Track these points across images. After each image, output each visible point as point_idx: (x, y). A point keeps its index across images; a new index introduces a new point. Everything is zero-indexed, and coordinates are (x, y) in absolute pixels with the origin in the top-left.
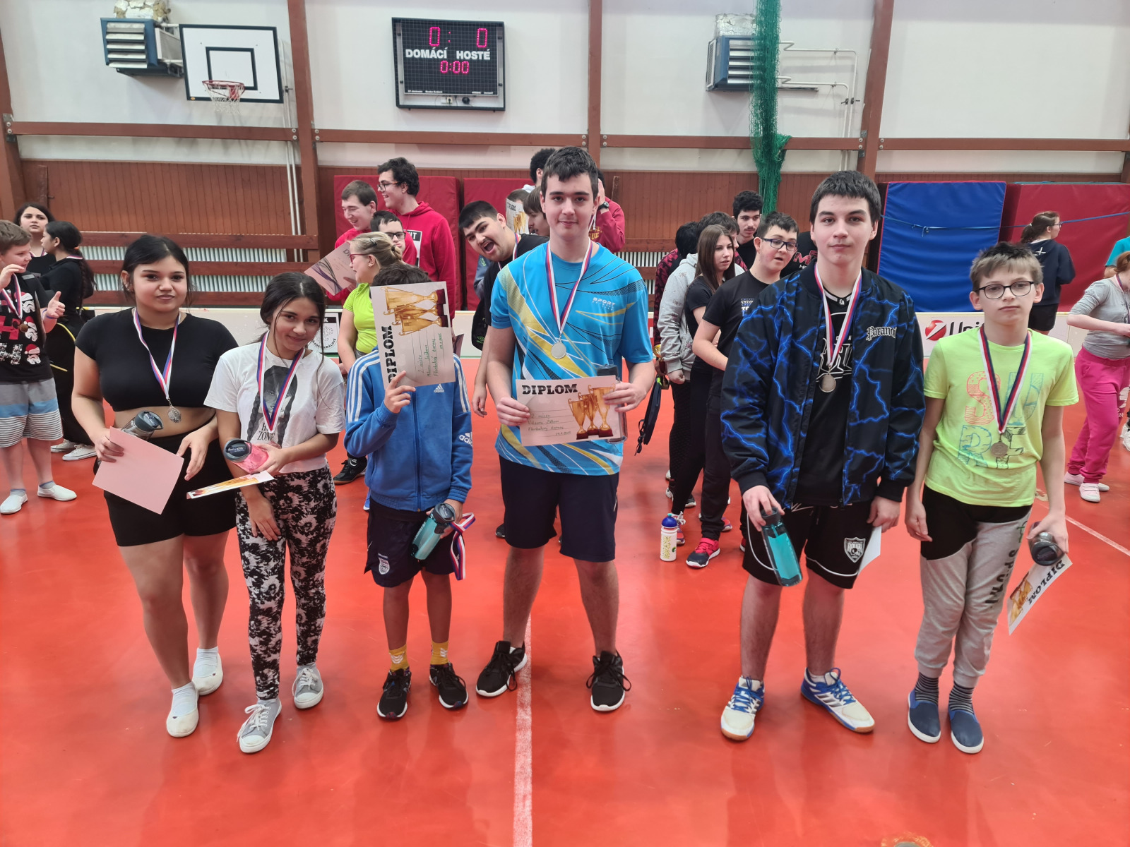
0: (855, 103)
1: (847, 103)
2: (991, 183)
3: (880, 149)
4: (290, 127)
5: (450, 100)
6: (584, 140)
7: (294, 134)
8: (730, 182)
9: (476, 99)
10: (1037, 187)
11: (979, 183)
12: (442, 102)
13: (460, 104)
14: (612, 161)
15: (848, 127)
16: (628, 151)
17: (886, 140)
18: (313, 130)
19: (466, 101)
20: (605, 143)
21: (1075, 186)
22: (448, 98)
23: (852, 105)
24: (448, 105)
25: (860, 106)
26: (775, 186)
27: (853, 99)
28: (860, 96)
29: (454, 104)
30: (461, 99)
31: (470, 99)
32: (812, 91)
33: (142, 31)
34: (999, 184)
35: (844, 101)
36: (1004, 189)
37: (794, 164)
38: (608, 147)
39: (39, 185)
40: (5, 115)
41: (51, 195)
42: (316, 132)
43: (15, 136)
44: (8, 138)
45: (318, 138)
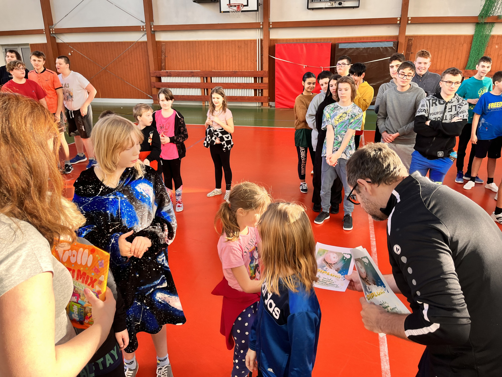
4: (260, 22)
6: (398, 20)
7: (261, 25)
9: (345, 3)
12: (328, 5)
13: (337, 5)
14: (412, 31)
18: (269, 23)
20: (409, 22)
22: (332, 3)
24: (331, 6)
29: (334, 6)
31: (342, 3)
38: (411, 23)
39: (162, 52)
40: (151, 23)
41: (166, 56)
42: (271, 23)
43: (154, 31)
44: (152, 32)
45: (271, 26)
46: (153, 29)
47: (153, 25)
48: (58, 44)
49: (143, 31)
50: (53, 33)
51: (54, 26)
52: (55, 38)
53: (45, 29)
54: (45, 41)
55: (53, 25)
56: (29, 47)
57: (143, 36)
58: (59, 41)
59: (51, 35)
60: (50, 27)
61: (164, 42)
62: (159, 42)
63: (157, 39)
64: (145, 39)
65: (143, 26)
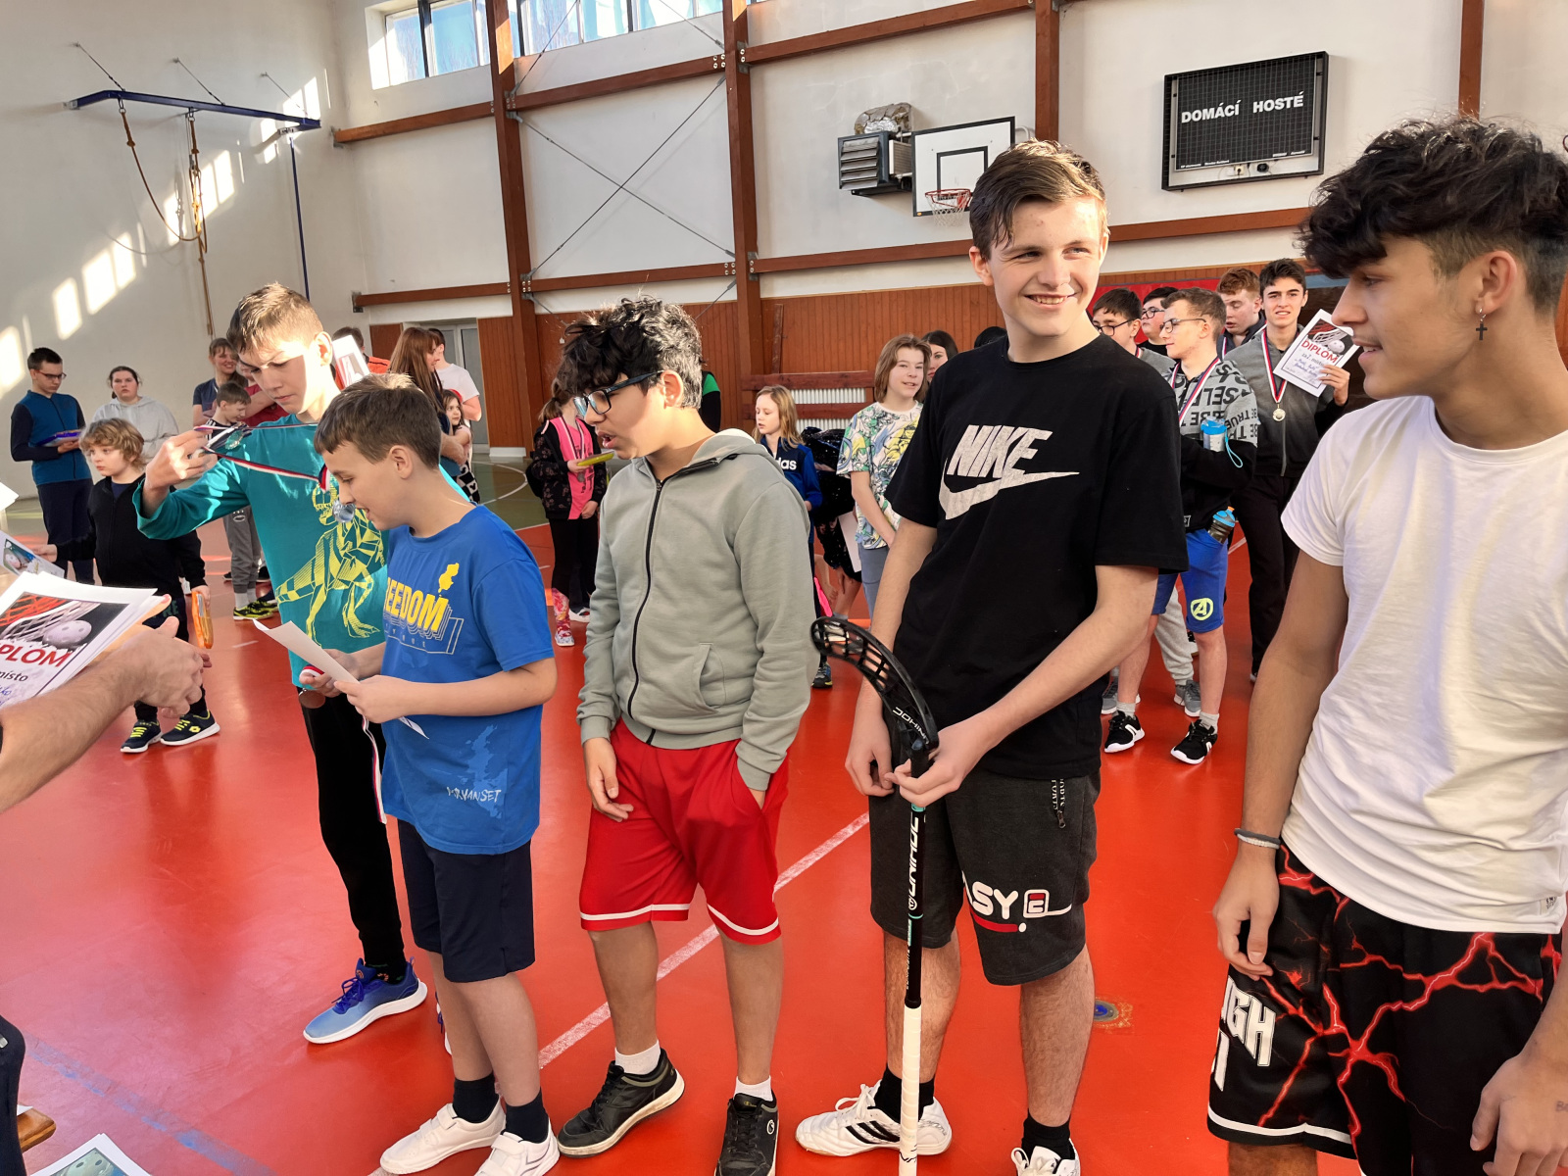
5: (1239, 170)
9: (1278, 164)
12: (1228, 174)
13: (1254, 173)
19: (1263, 168)
22: (1237, 168)
24: (1237, 177)
29: (1245, 174)
30: (1256, 165)
31: (1270, 164)
33: (875, 145)
39: (774, 326)
40: (750, 254)
41: (785, 336)
43: (758, 275)
44: (750, 278)
46: (752, 270)
47: (755, 260)
48: (539, 317)
49: (730, 275)
50: (527, 292)
51: (531, 273)
52: (532, 303)
53: (511, 283)
54: (510, 313)
55: (528, 270)
56: (477, 326)
57: (729, 288)
58: (541, 310)
59: (523, 297)
60: (522, 276)
61: (780, 300)
62: (770, 301)
63: (764, 295)
64: (732, 296)
65: (730, 264)
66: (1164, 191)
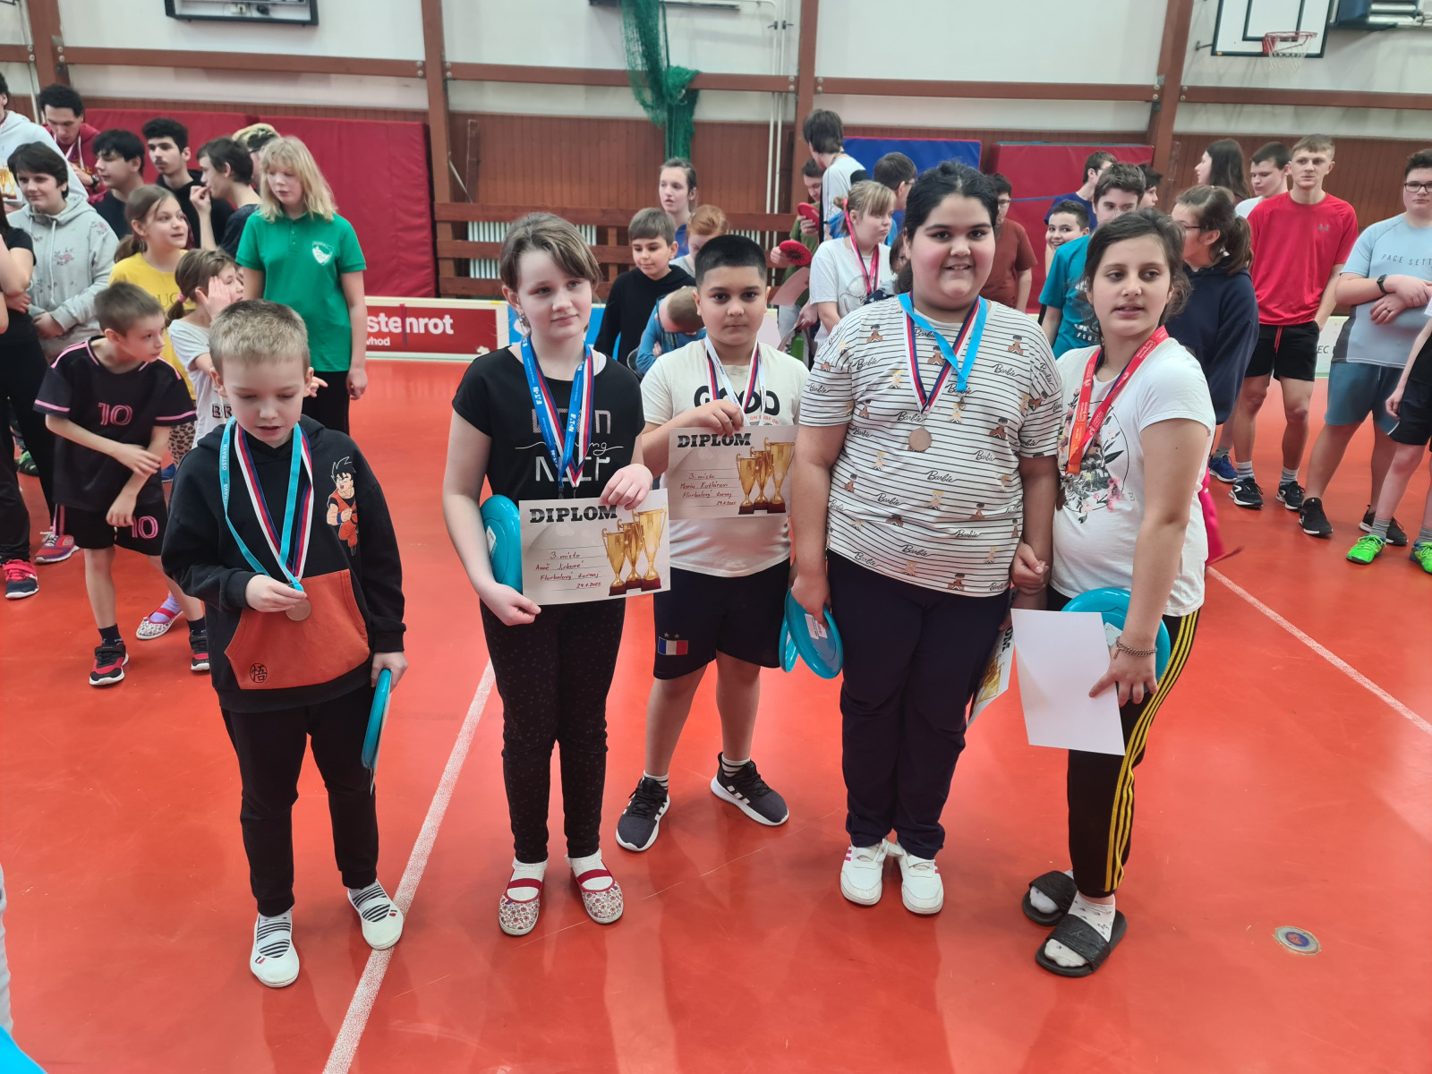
0: (787, 27)
1: (776, 27)
2: (962, 143)
3: (816, 92)
4: (23, 43)
5: (241, 9)
6: (420, 68)
7: (31, 53)
8: (628, 133)
9: (278, 8)
10: (1020, 149)
11: (945, 142)
12: (231, 11)
13: (255, 14)
14: (467, 99)
15: (777, 61)
16: (490, 87)
17: (827, 80)
18: (54, 49)
19: (263, 9)
20: (449, 74)
21: (1071, 148)
22: (239, 6)
23: (784, 31)
24: (239, 15)
25: (795, 32)
26: (685, 139)
27: (785, 22)
28: (796, 20)
29: (248, 15)
30: (255, 6)
31: (270, 7)
32: (733, 9)
34: (972, 143)
35: (772, 23)
36: (978, 151)
37: (711, 109)
38: (454, 79)
42: (60, 49)
45: (61, 58)
66: (171, 20)
